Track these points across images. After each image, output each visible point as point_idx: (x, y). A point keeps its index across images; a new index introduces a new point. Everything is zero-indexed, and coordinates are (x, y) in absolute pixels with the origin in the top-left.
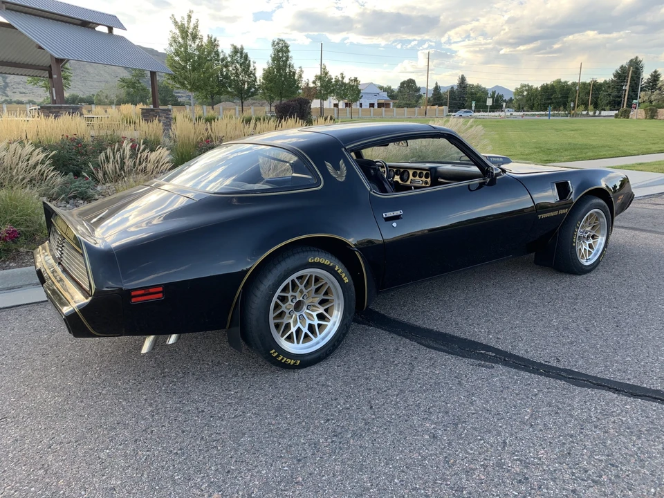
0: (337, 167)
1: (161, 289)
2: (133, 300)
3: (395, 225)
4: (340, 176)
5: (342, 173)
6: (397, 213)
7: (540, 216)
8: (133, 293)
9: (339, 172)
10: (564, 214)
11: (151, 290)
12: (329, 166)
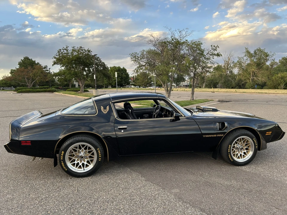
0: (105, 108)
1: (30, 142)
2: (22, 144)
3: (122, 131)
4: (105, 111)
5: (106, 110)
6: (125, 127)
7: (204, 136)
8: (22, 142)
9: (105, 110)
10: (222, 136)
11: (27, 142)
12: (102, 108)
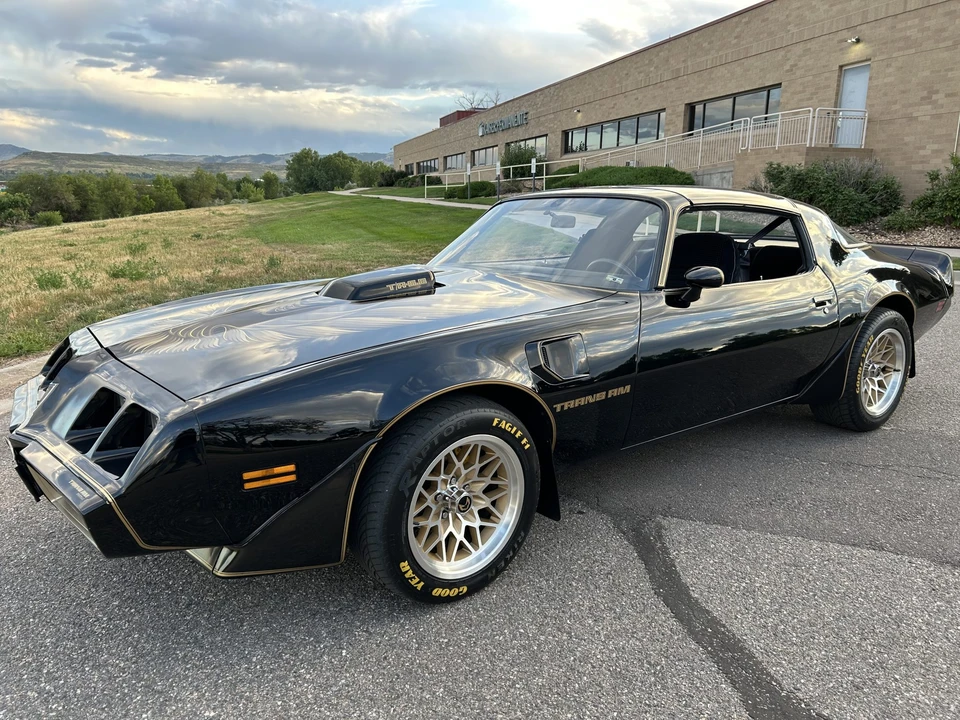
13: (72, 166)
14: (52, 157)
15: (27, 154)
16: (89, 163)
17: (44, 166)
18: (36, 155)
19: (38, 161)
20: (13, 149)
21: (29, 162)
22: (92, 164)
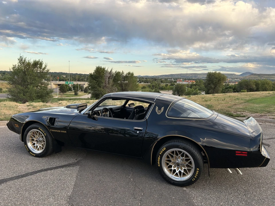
13: (264, 77)
14: (259, 75)
15: (253, 74)
16: (270, 77)
17: (257, 77)
18: (255, 74)
19: (255, 76)
20: (249, 73)
21: (252, 76)
22: (271, 77)
